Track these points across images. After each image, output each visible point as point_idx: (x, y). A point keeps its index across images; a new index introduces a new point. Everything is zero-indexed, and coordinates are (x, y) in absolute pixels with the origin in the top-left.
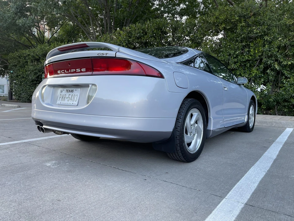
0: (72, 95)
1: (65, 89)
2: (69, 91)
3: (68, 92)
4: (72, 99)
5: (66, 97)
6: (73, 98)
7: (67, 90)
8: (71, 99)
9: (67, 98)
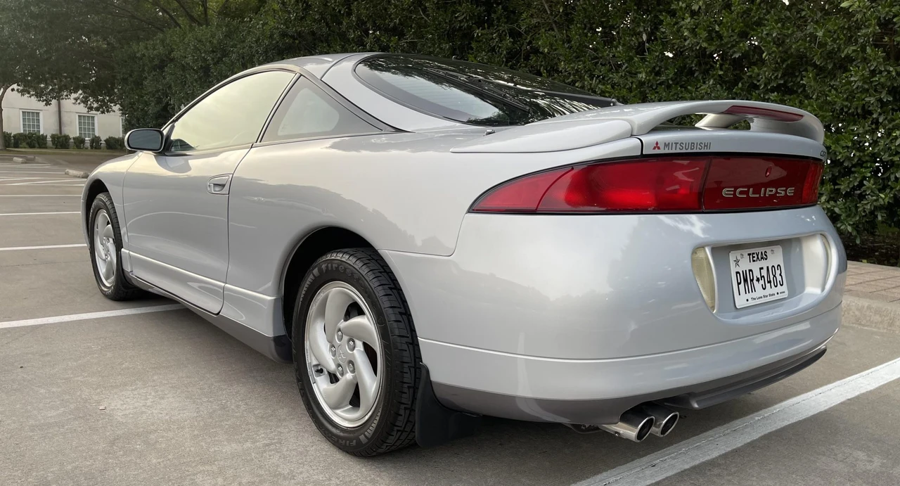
0: (768, 267)
1: (745, 252)
2: (758, 258)
3: (754, 261)
4: (772, 280)
5: (755, 278)
6: (772, 276)
7: (749, 255)
8: (768, 282)
9: (758, 280)
